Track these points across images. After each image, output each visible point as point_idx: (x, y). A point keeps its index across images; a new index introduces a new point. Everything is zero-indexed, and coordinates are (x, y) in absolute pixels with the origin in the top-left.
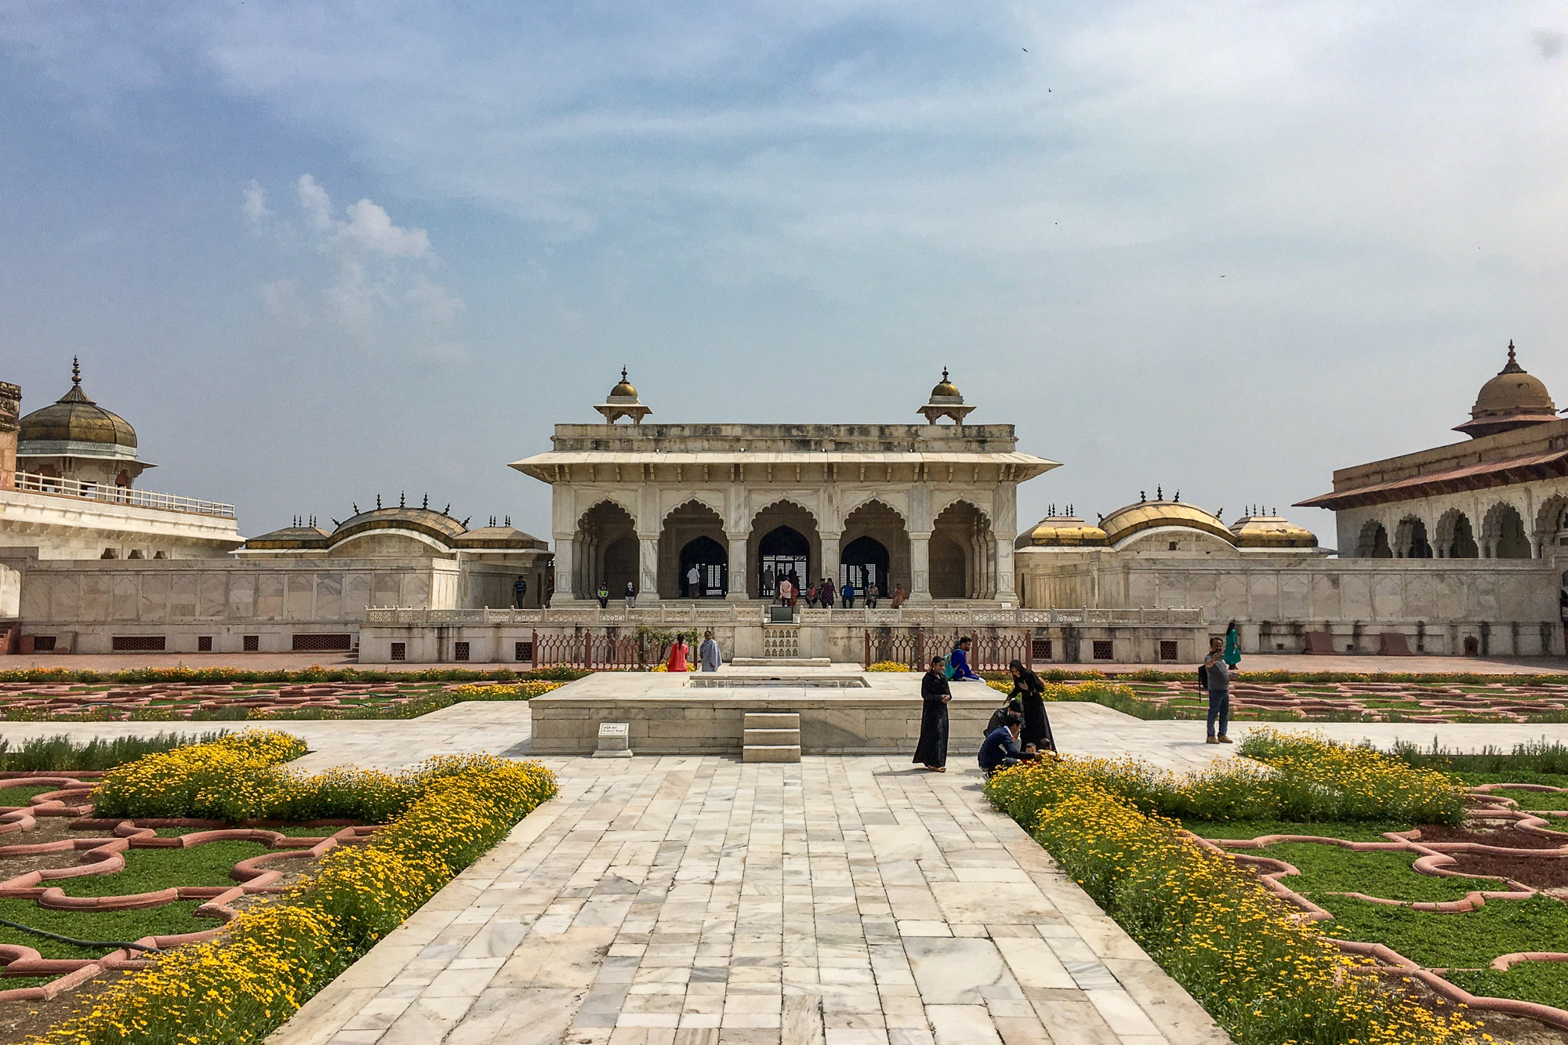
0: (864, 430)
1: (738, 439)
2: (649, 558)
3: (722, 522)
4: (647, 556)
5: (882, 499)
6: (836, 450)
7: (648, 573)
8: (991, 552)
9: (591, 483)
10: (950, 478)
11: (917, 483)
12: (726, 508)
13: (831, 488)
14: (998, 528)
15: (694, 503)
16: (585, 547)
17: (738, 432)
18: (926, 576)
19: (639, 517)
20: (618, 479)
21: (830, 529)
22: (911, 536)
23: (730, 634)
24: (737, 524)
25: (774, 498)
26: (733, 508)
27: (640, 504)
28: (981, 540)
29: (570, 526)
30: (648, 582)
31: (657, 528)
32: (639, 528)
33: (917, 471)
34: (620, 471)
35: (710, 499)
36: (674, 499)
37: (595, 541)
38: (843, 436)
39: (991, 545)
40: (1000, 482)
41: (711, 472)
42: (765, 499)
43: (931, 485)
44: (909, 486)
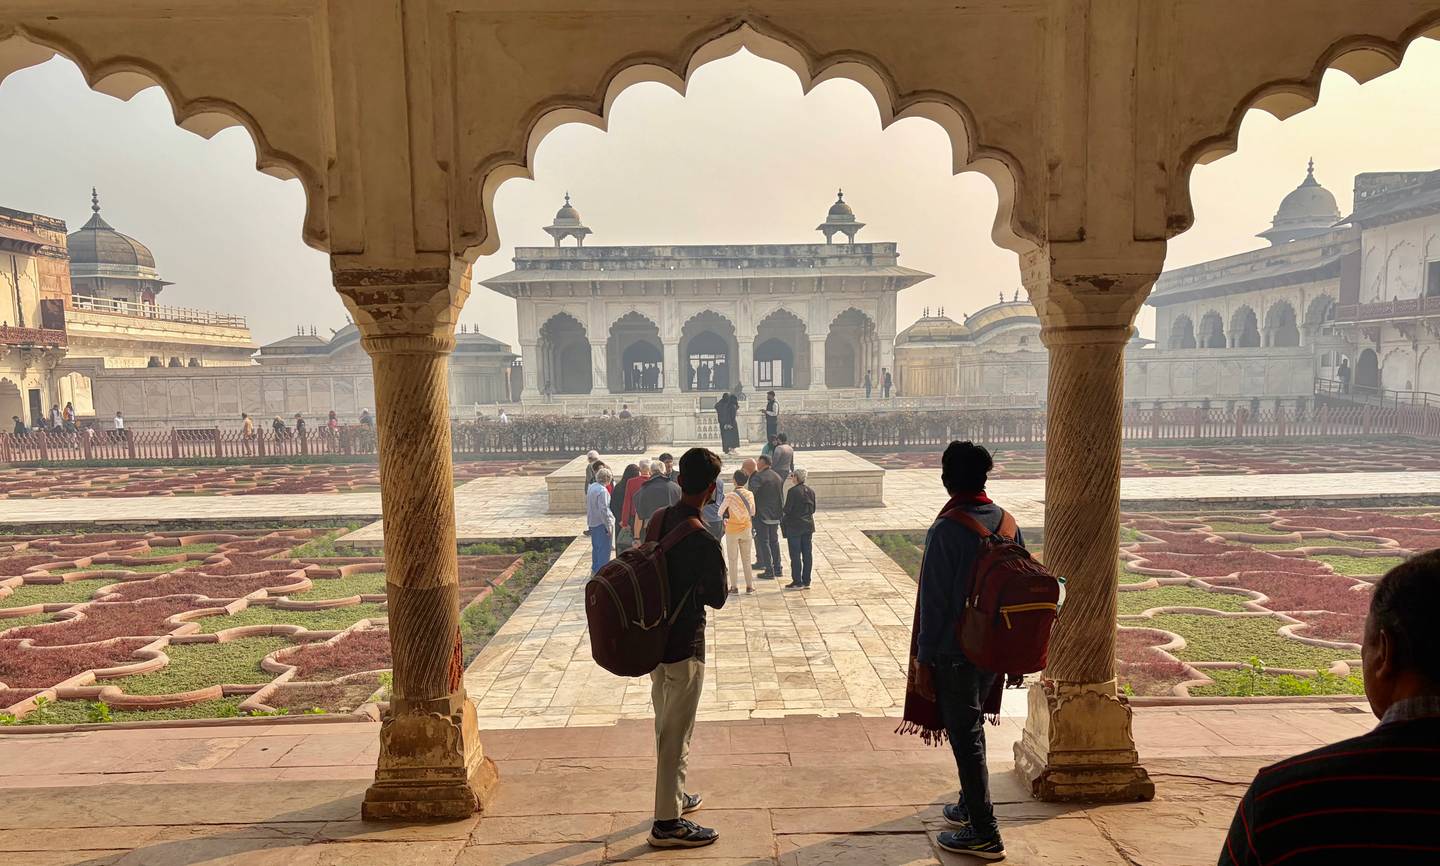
0: (772, 249)
1: (667, 259)
2: (599, 361)
3: (657, 329)
4: (598, 359)
5: (787, 308)
6: (749, 267)
7: (599, 371)
8: (876, 349)
9: (548, 298)
10: (843, 289)
11: (816, 295)
12: (661, 318)
13: (745, 301)
14: (881, 330)
15: (634, 313)
16: (545, 350)
17: (668, 253)
18: (823, 370)
19: (590, 326)
20: (571, 293)
21: (746, 335)
22: (811, 338)
23: (670, 422)
24: (670, 330)
25: (700, 309)
26: (666, 318)
27: (589, 315)
28: (868, 339)
29: (534, 335)
30: (599, 380)
31: (605, 335)
32: (590, 336)
33: (816, 283)
34: (572, 288)
35: (647, 311)
36: (618, 311)
37: (553, 345)
38: (755, 255)
39: (876, 343)
40: (884, 291)
41: (648, 287)
42: (692, 310)
43: (828, 295)
44: (809, 296)
